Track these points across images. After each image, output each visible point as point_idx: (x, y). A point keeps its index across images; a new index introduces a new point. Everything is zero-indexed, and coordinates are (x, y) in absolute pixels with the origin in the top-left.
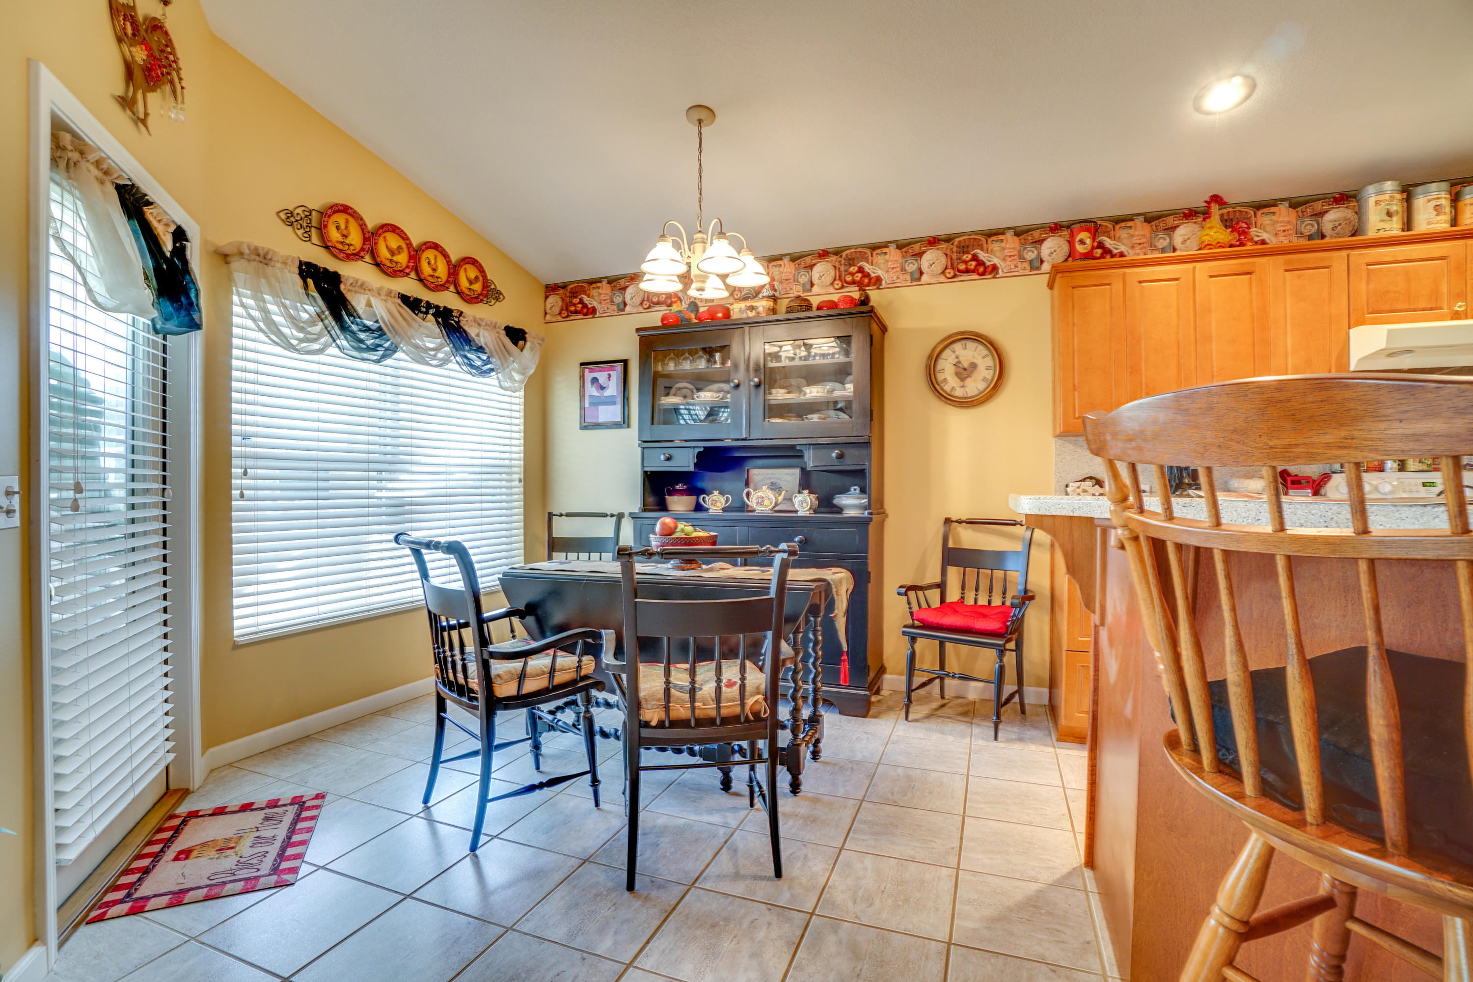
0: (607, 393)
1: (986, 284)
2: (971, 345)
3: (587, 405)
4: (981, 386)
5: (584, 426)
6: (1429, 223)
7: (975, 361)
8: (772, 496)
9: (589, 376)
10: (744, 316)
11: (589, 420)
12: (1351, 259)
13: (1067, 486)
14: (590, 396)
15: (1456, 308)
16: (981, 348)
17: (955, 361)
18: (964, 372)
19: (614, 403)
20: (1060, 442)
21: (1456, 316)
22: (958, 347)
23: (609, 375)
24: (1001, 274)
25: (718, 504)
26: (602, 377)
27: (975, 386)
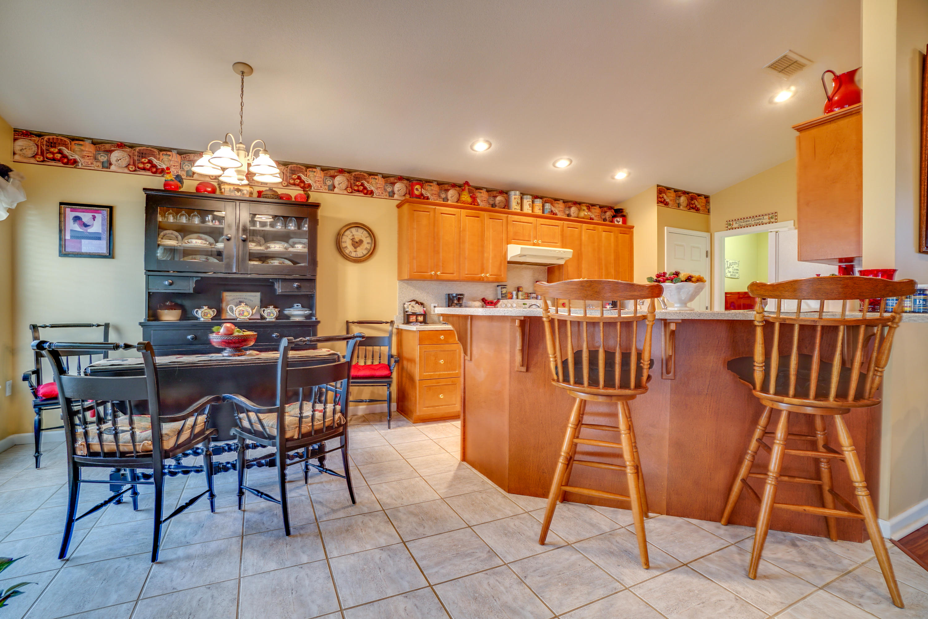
0: (90, 230)
1: (367, 200)
2: (361, 231)
3: (68, 237)
4: (365, 252)
5: (63, 253)
6: (528, 210)
7: (362, 238)
8: (250, 309)
9: (70, 214)
11: (69, 249)
12: (509, 218)
13: (404, 304)
14: (71, 230)
15: (535, 242)
16: (365, 232)
17: (351, 238)
18: (357, 244)
19: (99, 239)
20: (401, 283)
21: (534, 244)
22: (353, 230)
23: (94, 218)
24: (375, 196)
25: (209, 315)
26: (86, 217)
27: (361, 251)
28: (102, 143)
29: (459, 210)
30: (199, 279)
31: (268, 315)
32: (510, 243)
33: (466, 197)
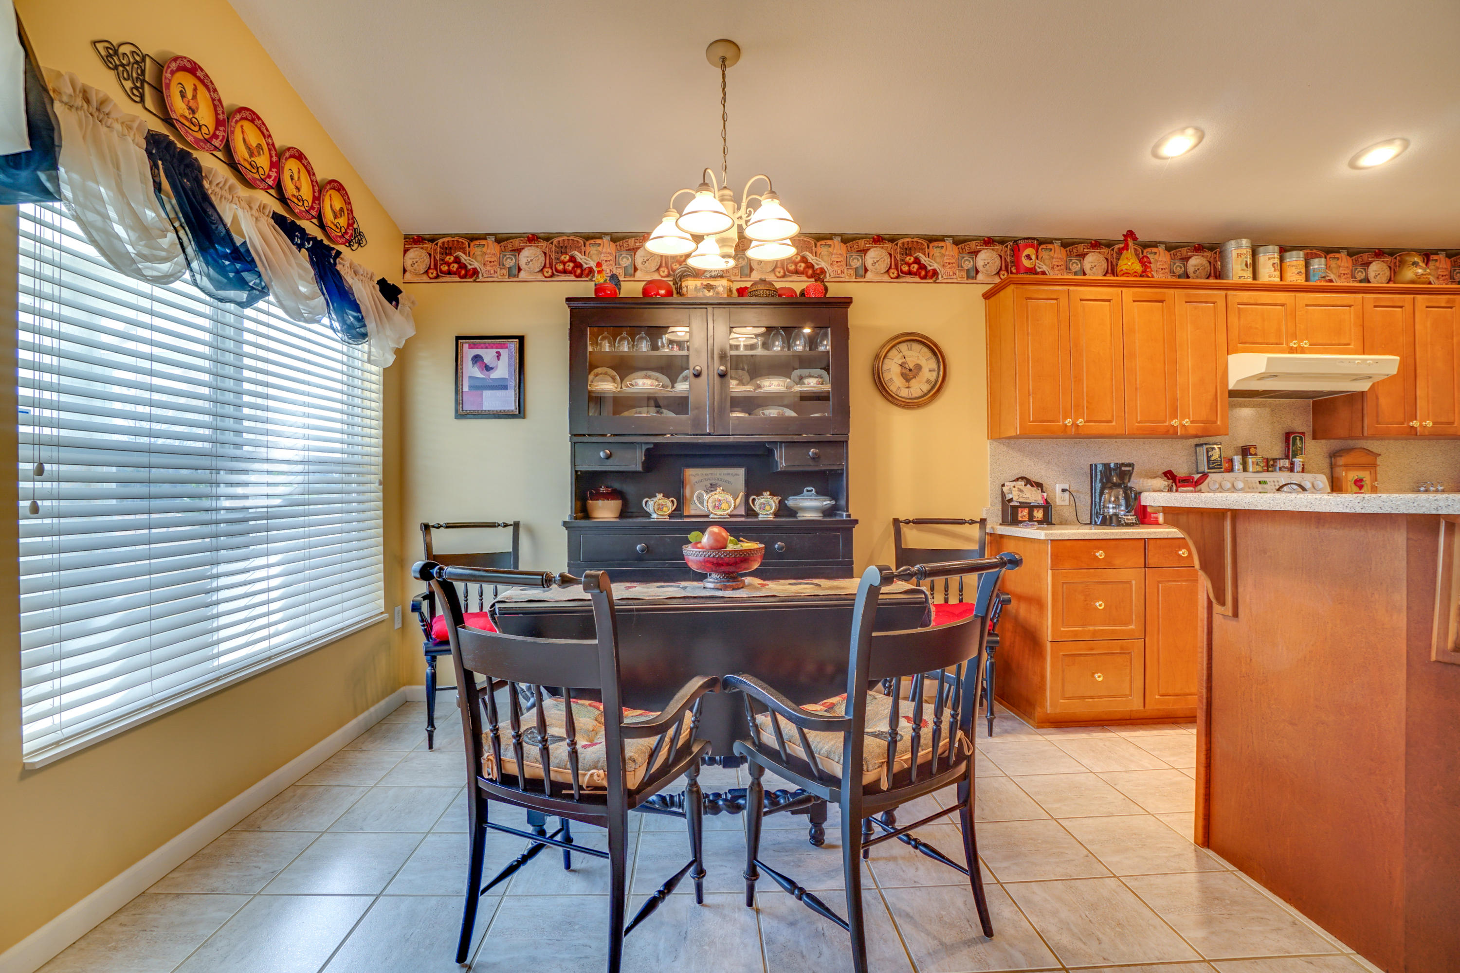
0: (494, 375)
1: (926, 288)
2: (916, 347)
3: (466, 388)
4: (926, 388)
5: (461, 414)
6: (1270, 276)
7: (919, 362)
8: (730, 498)
9: (468, 353)
10: (700, 294)
11: (468, 407)
12: (1229, 298)
13: (1003, 485)
14: (470, 377)
15: (1292, 345)
16: (925, 350)
17: (900, 362)
18: (909, 374)
19: (505, 388)
20: (995, 443)
21: (1292, 350)
22: (903, 347)
23: (499, 354)
24: (940, 279)
25: (665, 509)
26: (488, 355)
27: (918, 387)
28: (508, 239)
29: (1119, 290)
30: (651, 446)
31: (760, 508)
32: (1236, 351)
33: (1129, 262)
